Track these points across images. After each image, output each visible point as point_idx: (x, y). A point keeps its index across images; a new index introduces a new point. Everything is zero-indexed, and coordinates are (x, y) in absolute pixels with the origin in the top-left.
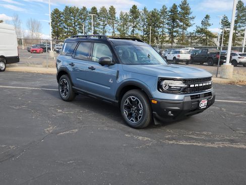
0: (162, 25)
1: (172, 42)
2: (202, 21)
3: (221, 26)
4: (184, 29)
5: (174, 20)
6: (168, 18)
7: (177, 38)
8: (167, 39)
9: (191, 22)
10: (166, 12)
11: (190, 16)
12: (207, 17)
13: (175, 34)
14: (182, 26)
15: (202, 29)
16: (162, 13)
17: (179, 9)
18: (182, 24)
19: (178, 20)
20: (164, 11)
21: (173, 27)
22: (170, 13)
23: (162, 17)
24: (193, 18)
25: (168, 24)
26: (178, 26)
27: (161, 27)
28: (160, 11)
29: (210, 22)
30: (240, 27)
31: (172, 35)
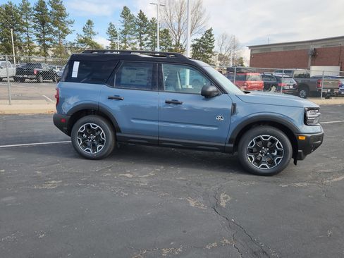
0: (25, 28)
1: (46, 55)
2: (84, 28)
3: (108, 37)
4: (62, 36)
5: (43, 23)
6: (34, 19)
7: (52, 49)
8: (37, 50)
9: (70, 28)
10: (29, 9)
11: (66, 19)
12: (89, 23)
13: (48, 43)
14: (56, 32)
15: (85, 39)
16: (22, 9)
17: (50, 8)
18: (57, 29)
19: (50, 24)
20: (25, 8)
21: (44, 33)
22: (36, 12)
23: (24, 17)
24: (72, 23)
25: (34, 27)
26: (50, 31)
27: (25, 31)
28: (18, 6)
29: (94, 30)
30: (130, 39)
31: (44, 45)
